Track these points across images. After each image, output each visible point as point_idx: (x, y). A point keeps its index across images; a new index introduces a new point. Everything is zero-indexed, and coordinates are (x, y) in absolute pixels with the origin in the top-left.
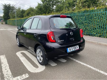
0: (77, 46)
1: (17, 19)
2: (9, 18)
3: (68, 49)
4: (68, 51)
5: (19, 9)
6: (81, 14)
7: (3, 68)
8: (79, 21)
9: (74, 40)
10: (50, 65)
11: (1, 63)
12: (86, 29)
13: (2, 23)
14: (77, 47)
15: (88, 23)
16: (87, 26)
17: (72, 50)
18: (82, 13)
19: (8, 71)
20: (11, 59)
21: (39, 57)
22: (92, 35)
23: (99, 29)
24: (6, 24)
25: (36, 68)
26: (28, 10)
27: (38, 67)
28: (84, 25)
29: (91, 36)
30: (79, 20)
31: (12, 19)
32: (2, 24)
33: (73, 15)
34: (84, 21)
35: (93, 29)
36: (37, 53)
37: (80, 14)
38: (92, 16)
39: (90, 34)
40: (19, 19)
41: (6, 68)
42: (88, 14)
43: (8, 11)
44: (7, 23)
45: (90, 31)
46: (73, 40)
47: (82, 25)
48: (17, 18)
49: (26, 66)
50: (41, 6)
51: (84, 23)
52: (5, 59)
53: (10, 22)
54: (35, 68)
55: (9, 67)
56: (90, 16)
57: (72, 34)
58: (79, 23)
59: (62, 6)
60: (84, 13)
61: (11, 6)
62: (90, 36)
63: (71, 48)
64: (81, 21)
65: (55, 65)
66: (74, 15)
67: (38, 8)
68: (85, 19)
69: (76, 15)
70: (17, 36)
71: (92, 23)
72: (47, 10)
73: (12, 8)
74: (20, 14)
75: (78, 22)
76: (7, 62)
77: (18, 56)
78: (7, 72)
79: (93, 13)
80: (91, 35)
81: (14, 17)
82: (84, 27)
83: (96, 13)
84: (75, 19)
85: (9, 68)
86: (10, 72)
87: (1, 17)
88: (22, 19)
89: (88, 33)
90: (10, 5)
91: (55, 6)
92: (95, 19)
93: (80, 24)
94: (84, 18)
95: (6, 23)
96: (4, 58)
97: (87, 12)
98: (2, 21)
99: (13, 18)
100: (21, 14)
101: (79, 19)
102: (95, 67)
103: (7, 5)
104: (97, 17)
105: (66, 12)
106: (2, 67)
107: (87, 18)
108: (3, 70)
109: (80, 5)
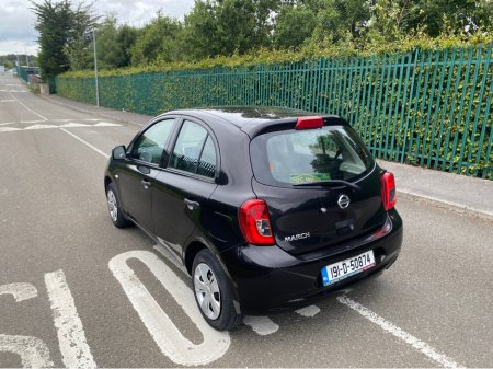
0: (366, 254)
1: (102, 74)
2: (67, 69)
3: (329, 268)
4: (325, 279)
5: (110, 23)
6: (396, 66)
7: (60, 335)
8: (386, 96)
9: (352, 227)
10: (250, 328)
11: (51, 311)
12: (415, 135)
13: (35, 87)
14: (368, 259)
15: (425, 111)
16: (419, 123)
17: (342, 273)
18: (400, 61)
19: (82, 352)
20: (89, 293)
21: (204, 294)
22: (443, 165)
23: (477, 138)
24: (53, 96)
25: (193, 346)
26: (148, 27)
27: (202, 340)
28: (405, 116)
29: (439, 169)
30: (384, 93)
31: (80, 73)
32: (37, 92)
33: (356, 67)
34: (408, 97)
35: (447, 139)
36: (197, 277)
37: (389, 67)
38: (446, 78)
39: (433, 162)
40: (109, 74)
41: (74, 340)
42: (429, 65)
43: (57, 33)
44: (58, 89)
45: (435, 146)
46: (348, 226)
47: (395, 117)
48: (99, 69)
49: (151, 332)
50: (211, 13)
51: (406, 106)
52: (64, 293)
53: (69, 86)
54: (189, 343)
55: (86, 336)
56: (435, 75)
57: (344, 205)
58: (385, 105)
59: (309, 16)
60: (410, 60)
61: (74, 9)
62: (432, 167)
63: (339, 264)
64: (392, 99)
65: (270, 332)
66: (361, 67)
67: (198, 26)
68: (415, 92)
69: (369, 70)
70: (108, 181)
71: (444, 110)
72: (236, 33)
73: (77, 19)
74: (113, 49)
75: (379, 100)
76: (74, 309)
77: (119, 277)
78: (79, 357)
79: (450, 64)
80: (436, 164)
81: (87, 64)
82: (406, 125)
83: (465, 63)
84: (367, 86)
85: (84, 339)
86: (91, 357)
87: (31, 58)
88: (125, 72)
89: (423, 156)
90: (67, 6)
91: (273, 14)
92: (460, 91)
93: (387, 112)
94: (407, 83)
95: (53, 91)
96: (62, 287)
97: (423, 56)
98: (34, 81)
99: (84, 67)
100: (118, 46)
101: (384, 88)
102: (438, 350)
103: (53, 7)
104: (469, 82)
105: (326, 54)
106: (59, 332)
107: (422, 86)
108: (61, 350)
109: (393, 15)
